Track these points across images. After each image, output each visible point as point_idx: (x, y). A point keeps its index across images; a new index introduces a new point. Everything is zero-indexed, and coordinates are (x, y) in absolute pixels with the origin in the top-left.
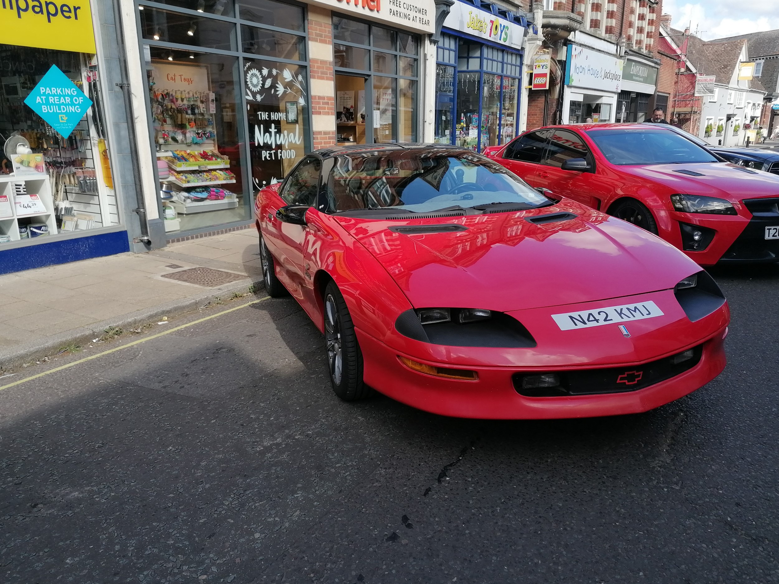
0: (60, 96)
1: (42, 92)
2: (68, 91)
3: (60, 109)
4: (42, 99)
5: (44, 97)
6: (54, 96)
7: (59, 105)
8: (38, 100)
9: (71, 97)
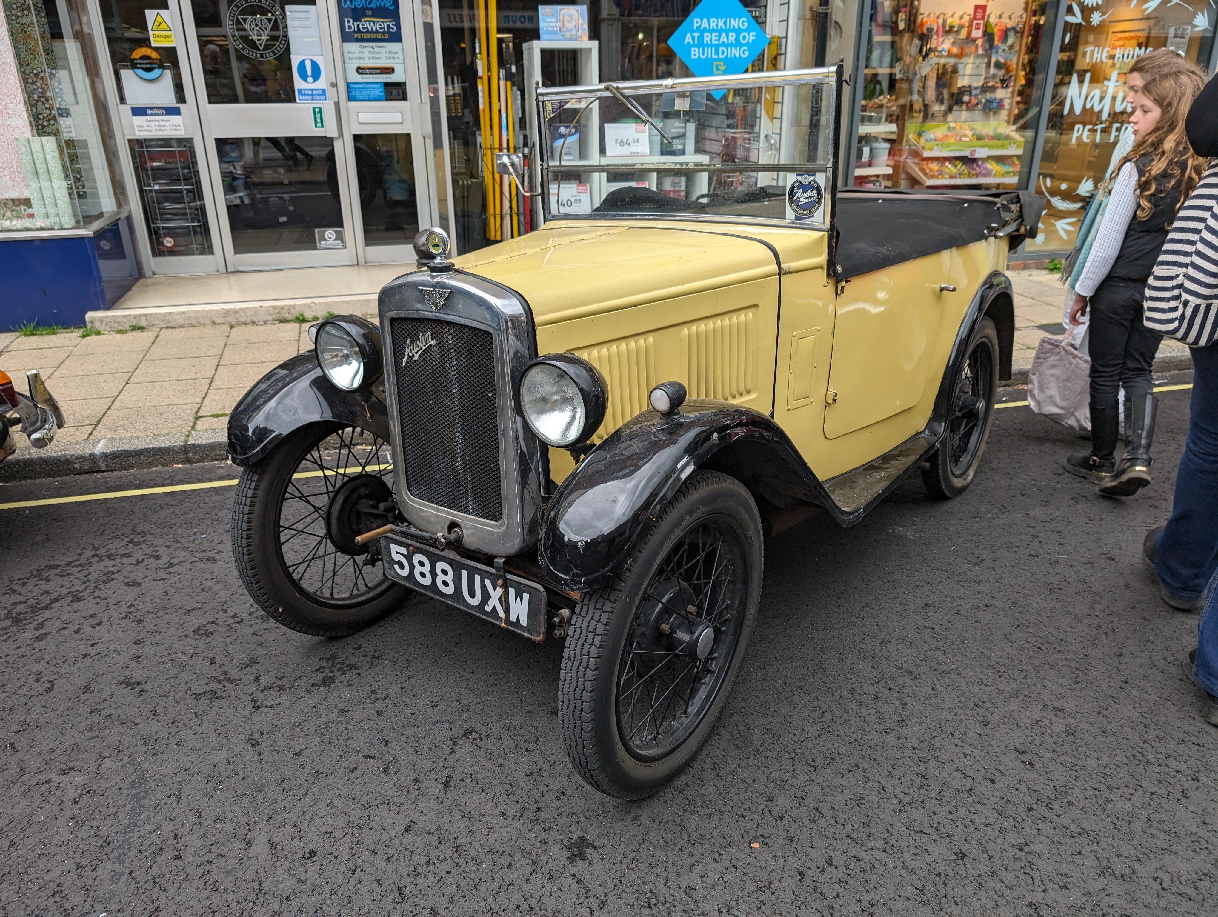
0: (720, 31)
2: (734, 23)
3: (717, 53)
4: (693, 38)
5: (696, 35)
6: (711, 31)
7: (717, 47)
8: (688, 39)
9: (738, 31)
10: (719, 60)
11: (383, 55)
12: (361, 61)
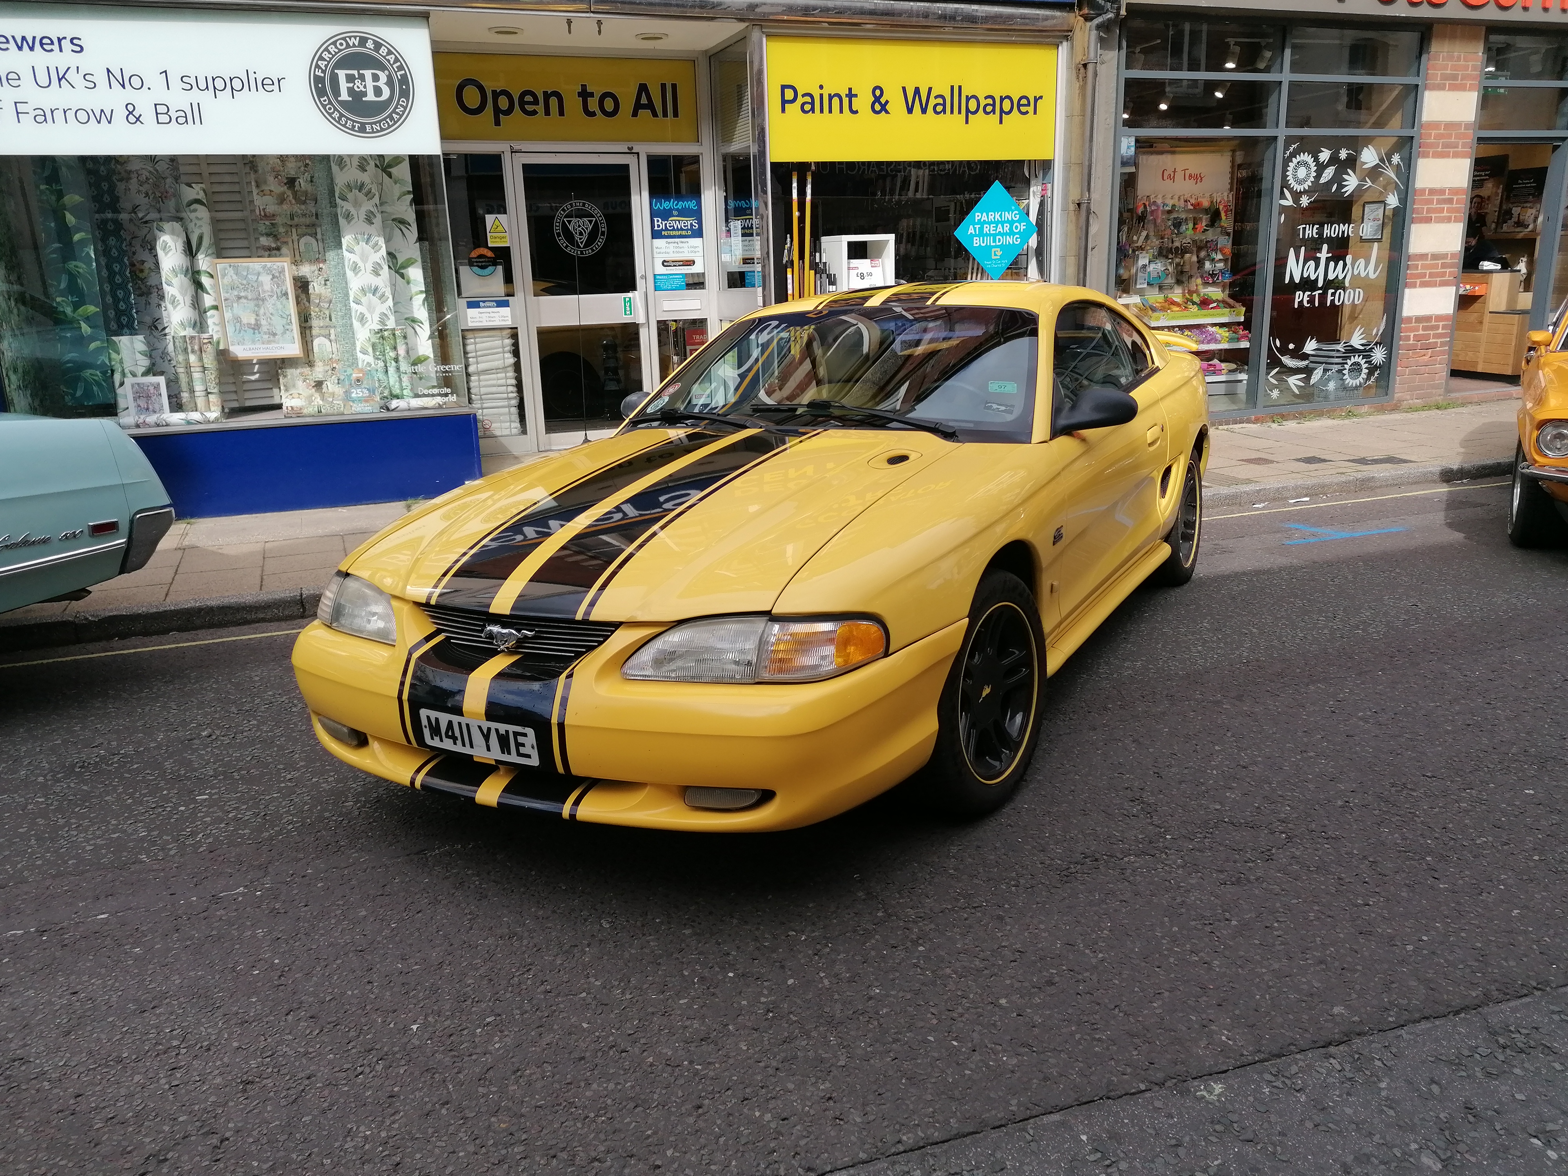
0: (997, 223)
1: (977, 218)
2: (1008, 216)
3: (994, 241)
4: (975, 229)
5: (977, 226)
6: (990, 223)
7: (994, 236)
8: (971, 230)
9: (1011, 222)
10: (996, 246)
11: (686, 250)
12: (667, 255)
